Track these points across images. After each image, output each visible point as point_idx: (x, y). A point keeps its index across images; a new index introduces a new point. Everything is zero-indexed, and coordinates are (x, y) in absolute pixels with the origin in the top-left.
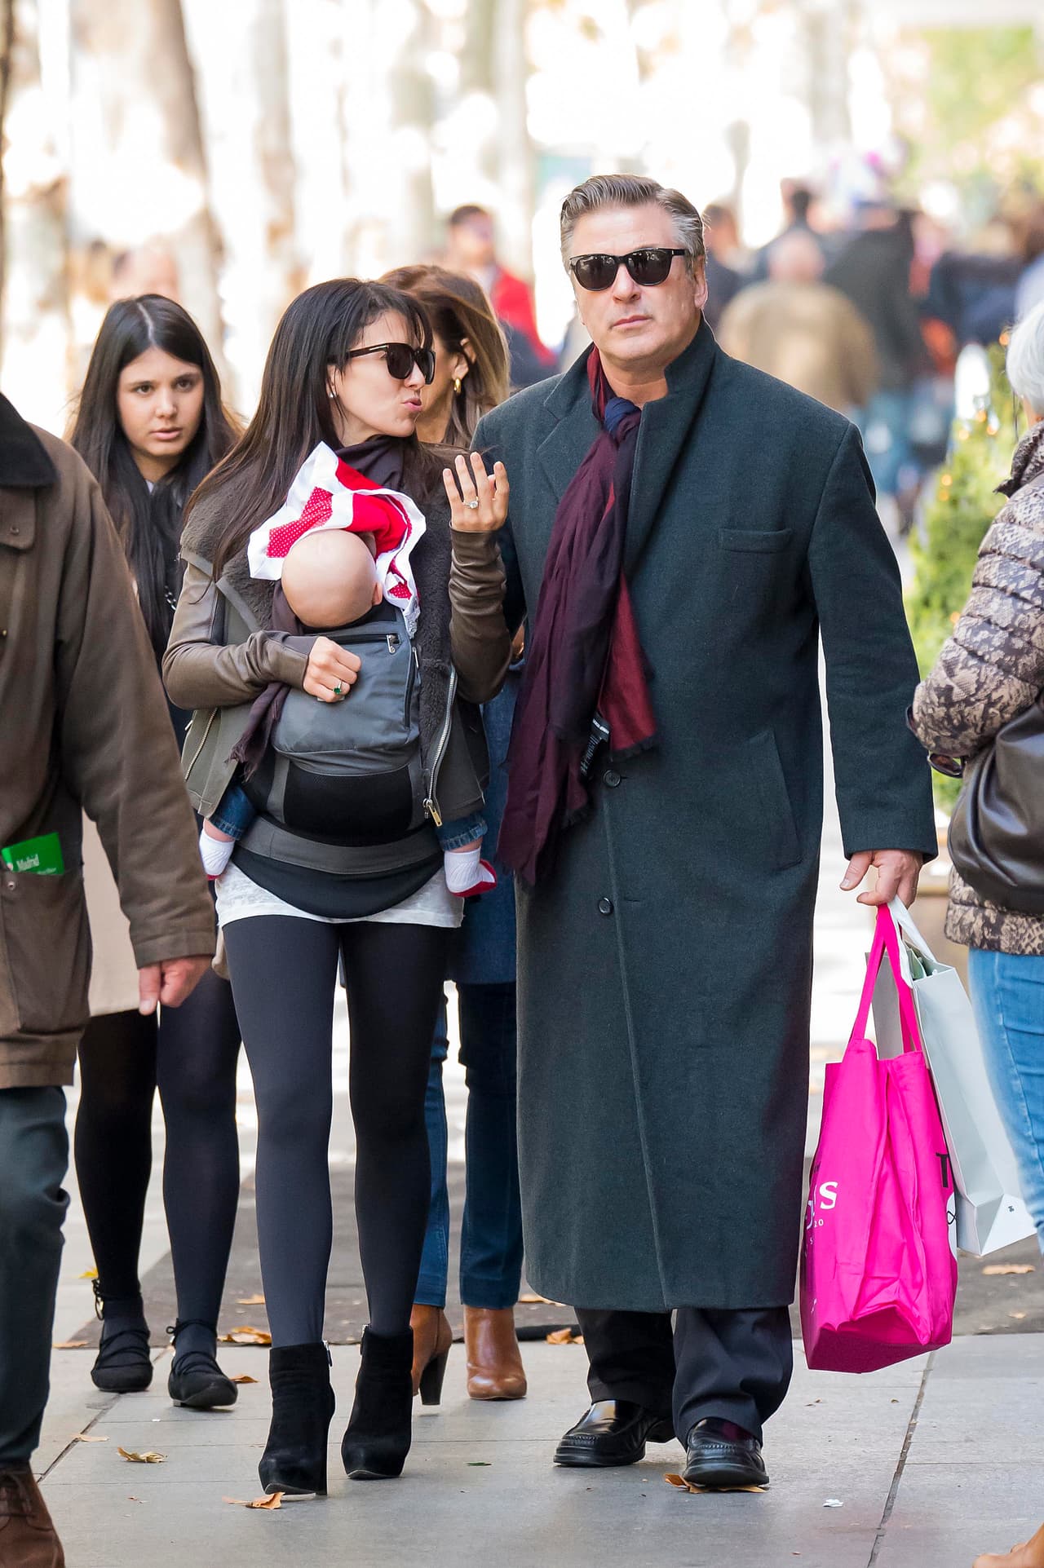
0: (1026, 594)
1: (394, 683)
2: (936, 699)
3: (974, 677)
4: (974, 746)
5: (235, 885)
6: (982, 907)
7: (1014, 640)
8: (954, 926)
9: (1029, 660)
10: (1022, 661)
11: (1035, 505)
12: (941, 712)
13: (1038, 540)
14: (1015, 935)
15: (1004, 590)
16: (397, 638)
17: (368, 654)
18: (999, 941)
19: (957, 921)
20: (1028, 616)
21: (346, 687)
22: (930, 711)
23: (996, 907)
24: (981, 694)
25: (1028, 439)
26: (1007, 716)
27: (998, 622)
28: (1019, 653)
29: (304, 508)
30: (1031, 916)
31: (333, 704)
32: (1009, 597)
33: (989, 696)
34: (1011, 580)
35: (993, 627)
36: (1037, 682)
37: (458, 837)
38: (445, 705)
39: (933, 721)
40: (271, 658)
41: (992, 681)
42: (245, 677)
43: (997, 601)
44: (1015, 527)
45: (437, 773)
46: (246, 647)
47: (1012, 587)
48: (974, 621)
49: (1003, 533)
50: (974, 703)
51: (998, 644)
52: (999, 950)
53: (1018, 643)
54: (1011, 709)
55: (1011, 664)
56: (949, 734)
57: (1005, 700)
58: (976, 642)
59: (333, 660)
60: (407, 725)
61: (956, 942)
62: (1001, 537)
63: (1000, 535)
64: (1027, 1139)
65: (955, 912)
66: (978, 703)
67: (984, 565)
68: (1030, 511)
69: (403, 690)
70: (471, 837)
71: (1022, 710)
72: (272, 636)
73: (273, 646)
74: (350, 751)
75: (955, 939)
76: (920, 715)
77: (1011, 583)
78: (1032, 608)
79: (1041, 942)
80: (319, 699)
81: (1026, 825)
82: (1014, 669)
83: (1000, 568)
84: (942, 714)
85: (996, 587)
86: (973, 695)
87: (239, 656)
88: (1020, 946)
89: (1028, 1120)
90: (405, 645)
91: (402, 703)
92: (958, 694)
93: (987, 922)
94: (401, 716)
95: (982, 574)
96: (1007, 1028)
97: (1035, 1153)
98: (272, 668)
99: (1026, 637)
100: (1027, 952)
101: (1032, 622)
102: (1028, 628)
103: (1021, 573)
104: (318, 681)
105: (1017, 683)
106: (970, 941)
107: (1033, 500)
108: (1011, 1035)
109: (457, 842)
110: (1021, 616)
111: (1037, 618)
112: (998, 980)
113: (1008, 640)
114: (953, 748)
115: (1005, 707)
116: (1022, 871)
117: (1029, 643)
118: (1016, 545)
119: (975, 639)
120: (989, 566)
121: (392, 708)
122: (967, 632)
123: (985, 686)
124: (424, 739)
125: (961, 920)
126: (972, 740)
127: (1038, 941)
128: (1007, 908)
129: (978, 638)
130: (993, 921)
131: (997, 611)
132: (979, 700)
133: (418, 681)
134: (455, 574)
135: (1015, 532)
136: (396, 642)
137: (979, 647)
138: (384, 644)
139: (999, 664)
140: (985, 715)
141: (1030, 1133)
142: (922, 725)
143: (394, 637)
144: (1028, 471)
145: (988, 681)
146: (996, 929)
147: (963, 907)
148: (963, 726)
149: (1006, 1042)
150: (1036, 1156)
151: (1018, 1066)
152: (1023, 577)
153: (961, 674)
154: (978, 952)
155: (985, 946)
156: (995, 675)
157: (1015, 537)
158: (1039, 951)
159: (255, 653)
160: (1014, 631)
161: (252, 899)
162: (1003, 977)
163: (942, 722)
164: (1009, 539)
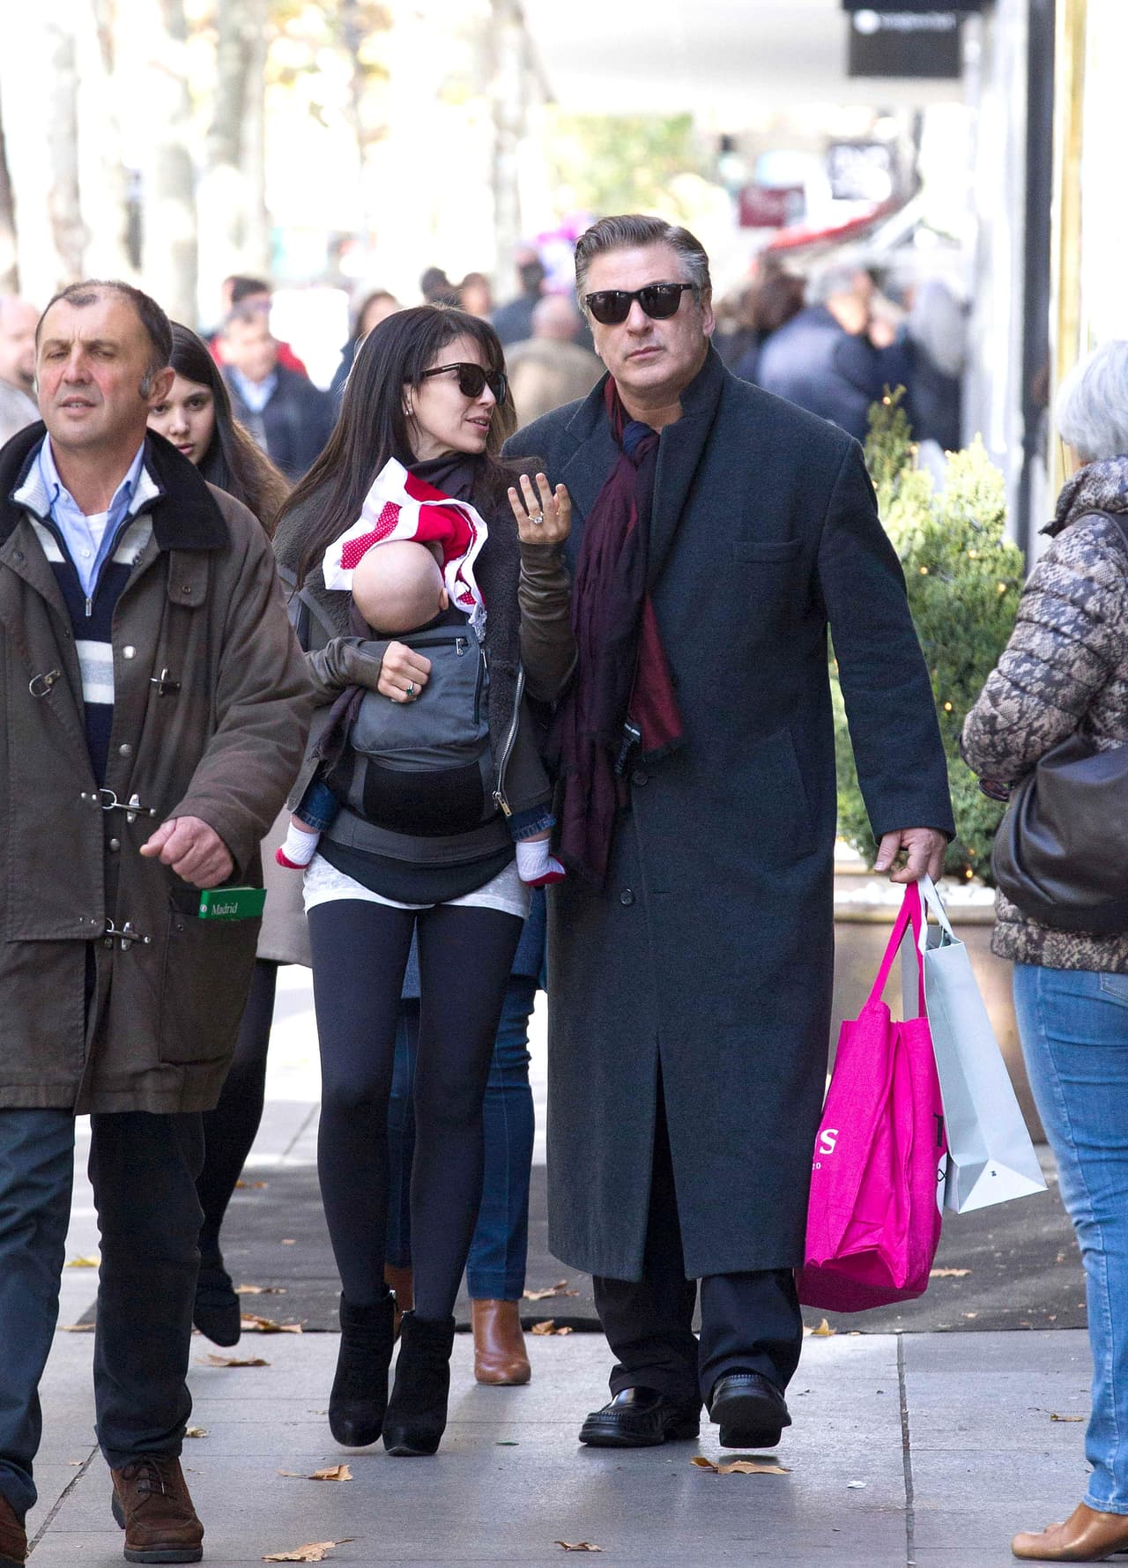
0: (1066, 629)
1: (464, 684)
2: (981, 726)
3: (1016, 707)
4: (1017, 772)
5: (320, 872)
6: (1025, 924)
7: (1054, 673)
8: (1000, 941)
9: (1068, 692)
10: (1062, 692)
11: (1077, 545)
12: (986, 739)
13: (1078, 578)
14: (1055, 951)
15: (1045, 625)
16: (466, 641)
17: (438, 657)
18: (1040, 956)
19: (1002, 937)
20: (1069, 650)
21: (418, 688)
22: (976, 738)
23: (1038, 923)
24: (1023, 723)
25: (1071, 484)
26: (1047, 744)
27: (1040, 655)
28: (1060, 684)
29: (377, 520)
30: (1071, 933)
31: (405, 704)
32: (1051, 631)
33: (1030, 725)
34: (1052, 615)
35: (1035, 660)
36: (1077, 713)
37: (526, 828)
38: (513, 703)
39: (979, 748)
40: (347, 662)
41: (1033, 710)
42: (325, 681)
43: (1039, 635)
44: (1057, 566)
45: (505, 768)
46: (325, 652)
47: (1053, 622)
48: (1017, 654)
49: (1046, 572)
50: (1016, 732)
51: (1039, 676)
52: (1041, 964)
53: (1058, 676)
54: (1051, 737)
55: (1051, 694)
56: (994, 760)
57: (1045, 728)
58: (1019, 674)
59: (405, 663)
60: (477, 722)
61: (1001, 956)
62: (1043, 575)
63: (1043, 573)
64: (1067, 1143)
65: (1001, 928)
66: (1020, 732)
67: (1028, 601)
68: (1071, 552)
69: (473, 690)
70: (540, 828)
71: (1061, 739)
72: (348, 641)
73: (349, 650)
74: (424, 748)
75: (1001, 953)
76: (969, 742)
77: (1053, 618)
78: (1072, 642)
79: (1079, 957)
80: (393, 700)
81: (1064, 846)
82: (1054, 699)
83: (1042, 604)
84: (987, 741)
85: (1038, 622)
86: (1015, 724)
87: (319, 661)
88: (1060, 961)
89: (1069, 1125)
90: (474, 648)
91: (471, 702)
92: (1001, 722)
93: (1030, 939)
94: (471, 714)
95: (1026, 610)
96: (1049, 1039)
97: (1075, 1156)
98: (349, 671)
99: (1066, 670)
100: (1067, 967)
101: (1072, 656)
102: (1068, 661)
103: (1063, 609)
104: (391, 682)
105: (1057, 713)
106: (1014, 956)
107: (1074, 541)
108: (1054, 1045)
109: (525, 832)
110: (1061, 650)
111: (1076, 652)
112: (1040, 993)
113: (1048, 673)
114: (998, 774)
115: (1046, 735)
116: (1062, 891)
117: (1069, 675)
118: (1057, 583)
119: (1018, 671)
120: (1032, 602)
121: (463, 707)
122: (1011, 663)
123: (1027, 716)
124: (493, 736)
125: (1007, 935)
126: (1015, 767)
127: (1077, 956)
128: (1048, 925)
129: (1021, 670)
130: (1035, 936)
131: (1039, 645)
132: (1020, 729)
133: (487, 681)
134: (523, 582)
135: (1057, 570)
136: (465, 645)
137: (1022, 678)
138: (452, 647)
139: (1040, 695)
140: (1027, 744)
141: (1070, 1137)
142: (970, 752)
143: (462, 640)
144: (1071, 513)
145: (1030, 711)
146: (1038, 945)
147: (1008, 924)
148: (1007, 753)
149: (1049, 1052)
150: (1076, 1159)
151: (1059, 1074)
152: (1063, 613)
153: (1005, 704)
154: (1022, 967)
155: (1028, 961)
156: (1036, 705)
157: (1056, 575)
158: (1078, 966)
159: (333, 658)
160: (1054, 664)
161: (335, 884)
162: (1044, 991)
163: (987, 749)
164: (1051, 577)
